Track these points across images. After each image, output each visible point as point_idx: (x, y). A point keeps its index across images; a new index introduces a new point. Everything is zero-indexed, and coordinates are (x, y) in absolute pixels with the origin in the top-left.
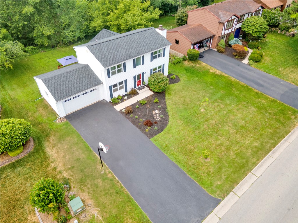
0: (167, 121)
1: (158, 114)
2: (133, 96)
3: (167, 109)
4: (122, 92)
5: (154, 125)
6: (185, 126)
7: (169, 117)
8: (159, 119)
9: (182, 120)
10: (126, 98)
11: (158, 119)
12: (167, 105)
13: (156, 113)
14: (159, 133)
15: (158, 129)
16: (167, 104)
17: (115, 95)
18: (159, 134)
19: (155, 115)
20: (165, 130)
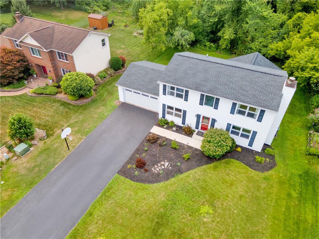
0: (157, 181)
1: (163, 167)
2: (183, 133)
3: (181, 174)
4: (178, 121)
5: (142, 169)
6: (158, 204)
7: (166, 181)
8: (156, 172)
9: (167, 198)
10: (174, 129)
11: (154, 171)
12: (189, 172)
13: (164, 165)
14: (131, 179)
15: (137, 177)
16: (191, 171)
17: (169, 118)
18: (129, 180)
19: (159, 165)
20: (139, 185)
